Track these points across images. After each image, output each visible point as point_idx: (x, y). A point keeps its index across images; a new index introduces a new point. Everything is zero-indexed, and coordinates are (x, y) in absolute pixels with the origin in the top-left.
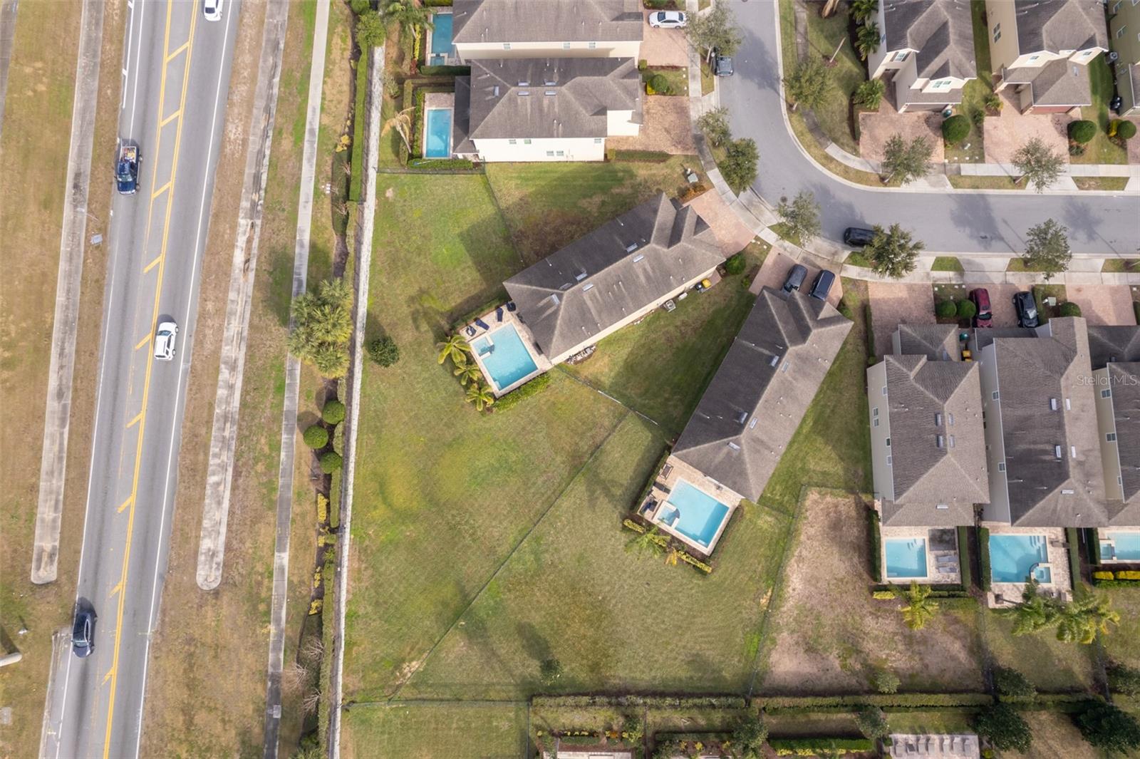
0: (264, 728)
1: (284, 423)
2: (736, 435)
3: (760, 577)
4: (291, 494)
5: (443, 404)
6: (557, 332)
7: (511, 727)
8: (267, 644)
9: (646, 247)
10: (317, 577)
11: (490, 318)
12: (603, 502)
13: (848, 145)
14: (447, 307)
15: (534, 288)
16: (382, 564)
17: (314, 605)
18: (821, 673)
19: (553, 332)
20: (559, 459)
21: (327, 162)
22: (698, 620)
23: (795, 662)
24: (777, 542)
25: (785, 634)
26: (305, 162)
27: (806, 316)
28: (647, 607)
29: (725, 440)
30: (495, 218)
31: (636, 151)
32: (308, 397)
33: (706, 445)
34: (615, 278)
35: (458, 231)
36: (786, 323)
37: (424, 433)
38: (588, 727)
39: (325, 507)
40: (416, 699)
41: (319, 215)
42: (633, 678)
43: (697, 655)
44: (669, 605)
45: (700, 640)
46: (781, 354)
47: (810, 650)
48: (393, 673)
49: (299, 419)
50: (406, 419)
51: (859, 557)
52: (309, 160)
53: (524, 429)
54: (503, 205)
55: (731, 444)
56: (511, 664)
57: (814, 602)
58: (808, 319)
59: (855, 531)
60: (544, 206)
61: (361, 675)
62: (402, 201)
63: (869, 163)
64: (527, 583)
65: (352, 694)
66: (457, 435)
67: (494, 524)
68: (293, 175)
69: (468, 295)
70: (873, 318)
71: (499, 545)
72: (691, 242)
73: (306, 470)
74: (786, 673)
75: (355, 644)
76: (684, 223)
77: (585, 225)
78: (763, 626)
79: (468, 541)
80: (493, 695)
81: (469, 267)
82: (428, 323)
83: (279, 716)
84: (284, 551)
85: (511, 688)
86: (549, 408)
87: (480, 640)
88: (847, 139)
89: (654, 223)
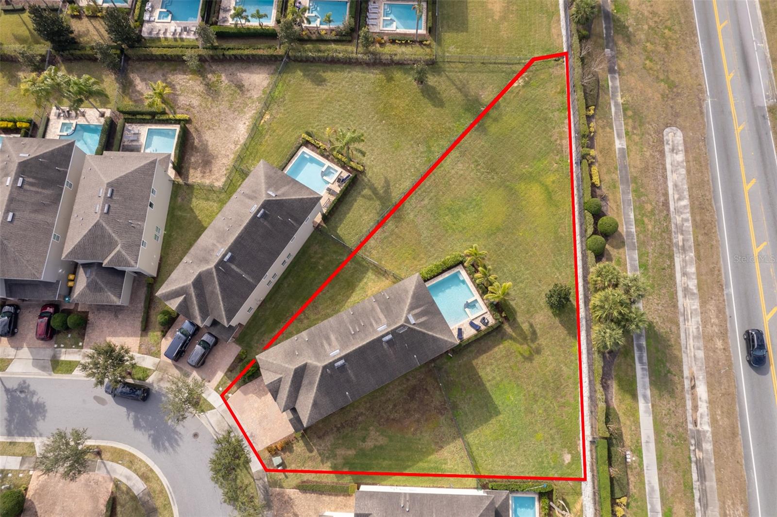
0: (615, 44)
1: (636, 241)
2: (268, 201)
3: (267, 132)
4: (621, 187)
5: (506, 262)
6: (411, 293)
7: (448, 48)
8: (622, 91)
9: (326, 363)
10: (592, 129)
11: (469, 333)
12: (379, 185)
13: (123, 492)
14: (507, 344)
15: (430, 333)
16: (545, 145)
17: (592, 112)
18: (235, 73)
19: (414, 294)
20: (411, 216)
21: (634, 487)
22: (315, 106)
23: (251, 80)
24: (251, 154)
25: (256, 96)
26: (657, 487)
27: (194, 298)
28: (351, 115)
29: (278, 198)
30: (466, 428)
31: (330, 495)
32: (618, 260)
33: (294, 197)
34: (357, 336)
35: (500, 417)
36: (213, 293)
37: (520, 239)
38: (396, 46)
39: (593, 176)
40: (513, 64)
41: (633, 428)
42: (364, 73)
43: (318, 85)
44: (335, 116)
45: (315, 94)
46: (221, 263)
47: (240, 87)
48: (530, 79)
49: (623, 243)
50: (535, 249)
51: (194, 143)
52: (652, 490)
53: (439, 240)
54: (459, 443)
55: (274, 195)
56: (448, 83)
57: (232, 116)
58: (193, 294)
59: (193, 160)
60: (420, 440)
61: (552, 76)
62: (555, 449)
63: (108, 472)
64: (437, 133)
65: (558, 65)
66: (493, 237)
67: (462, 172)
68: (666, 473)
69: (488, 354)
70: (141, 319)
71: (457, 157)
72: (285, 370)
73: (611, 204)
74: (259, 73)
75: (559, 93)
76: (289, 391)
77: (382, 417)
78: (269, 102)
79: (481, 161)
80: (460, 65)
81: (489, 381)
82: (522, 330)
83: (606, 50)
84: (619, 149)
85: (448, 69)
86: (419, 255)
87: (470, 98)
88: (122, 498)
89: (317, 390)
